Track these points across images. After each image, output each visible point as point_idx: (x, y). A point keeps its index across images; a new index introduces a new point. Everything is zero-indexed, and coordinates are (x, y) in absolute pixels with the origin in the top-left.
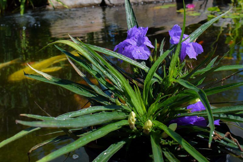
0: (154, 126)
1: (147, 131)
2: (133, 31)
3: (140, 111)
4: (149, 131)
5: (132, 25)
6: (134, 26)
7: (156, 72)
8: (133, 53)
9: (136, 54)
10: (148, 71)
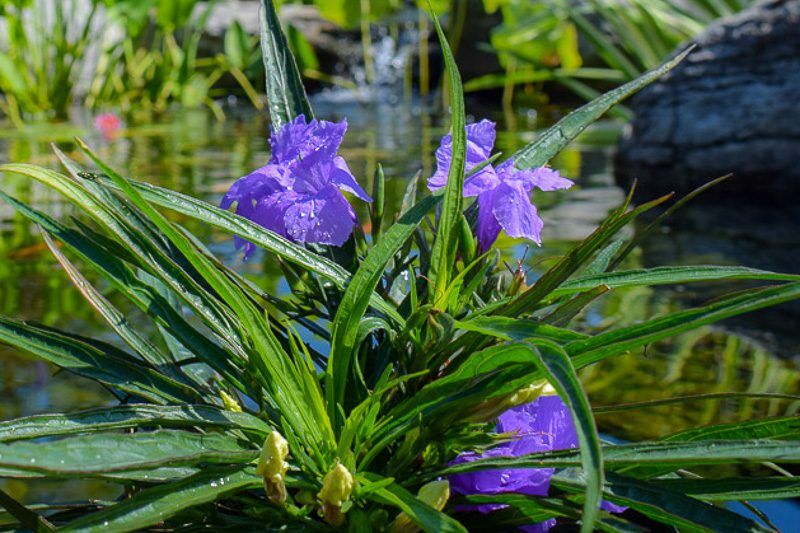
0: (359, 490)
1: (333, 509)
2: (293, 135)
3: (309, 437)
4: (341, 507)
5: (289, 113)
6: (293, 118)
7: (376, 290)
8: (289, 219)
9: (298, 224)
10: (346, 285)
